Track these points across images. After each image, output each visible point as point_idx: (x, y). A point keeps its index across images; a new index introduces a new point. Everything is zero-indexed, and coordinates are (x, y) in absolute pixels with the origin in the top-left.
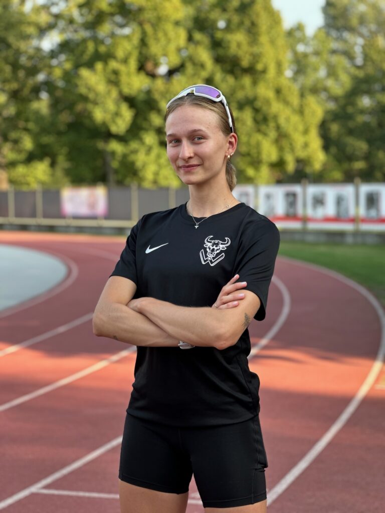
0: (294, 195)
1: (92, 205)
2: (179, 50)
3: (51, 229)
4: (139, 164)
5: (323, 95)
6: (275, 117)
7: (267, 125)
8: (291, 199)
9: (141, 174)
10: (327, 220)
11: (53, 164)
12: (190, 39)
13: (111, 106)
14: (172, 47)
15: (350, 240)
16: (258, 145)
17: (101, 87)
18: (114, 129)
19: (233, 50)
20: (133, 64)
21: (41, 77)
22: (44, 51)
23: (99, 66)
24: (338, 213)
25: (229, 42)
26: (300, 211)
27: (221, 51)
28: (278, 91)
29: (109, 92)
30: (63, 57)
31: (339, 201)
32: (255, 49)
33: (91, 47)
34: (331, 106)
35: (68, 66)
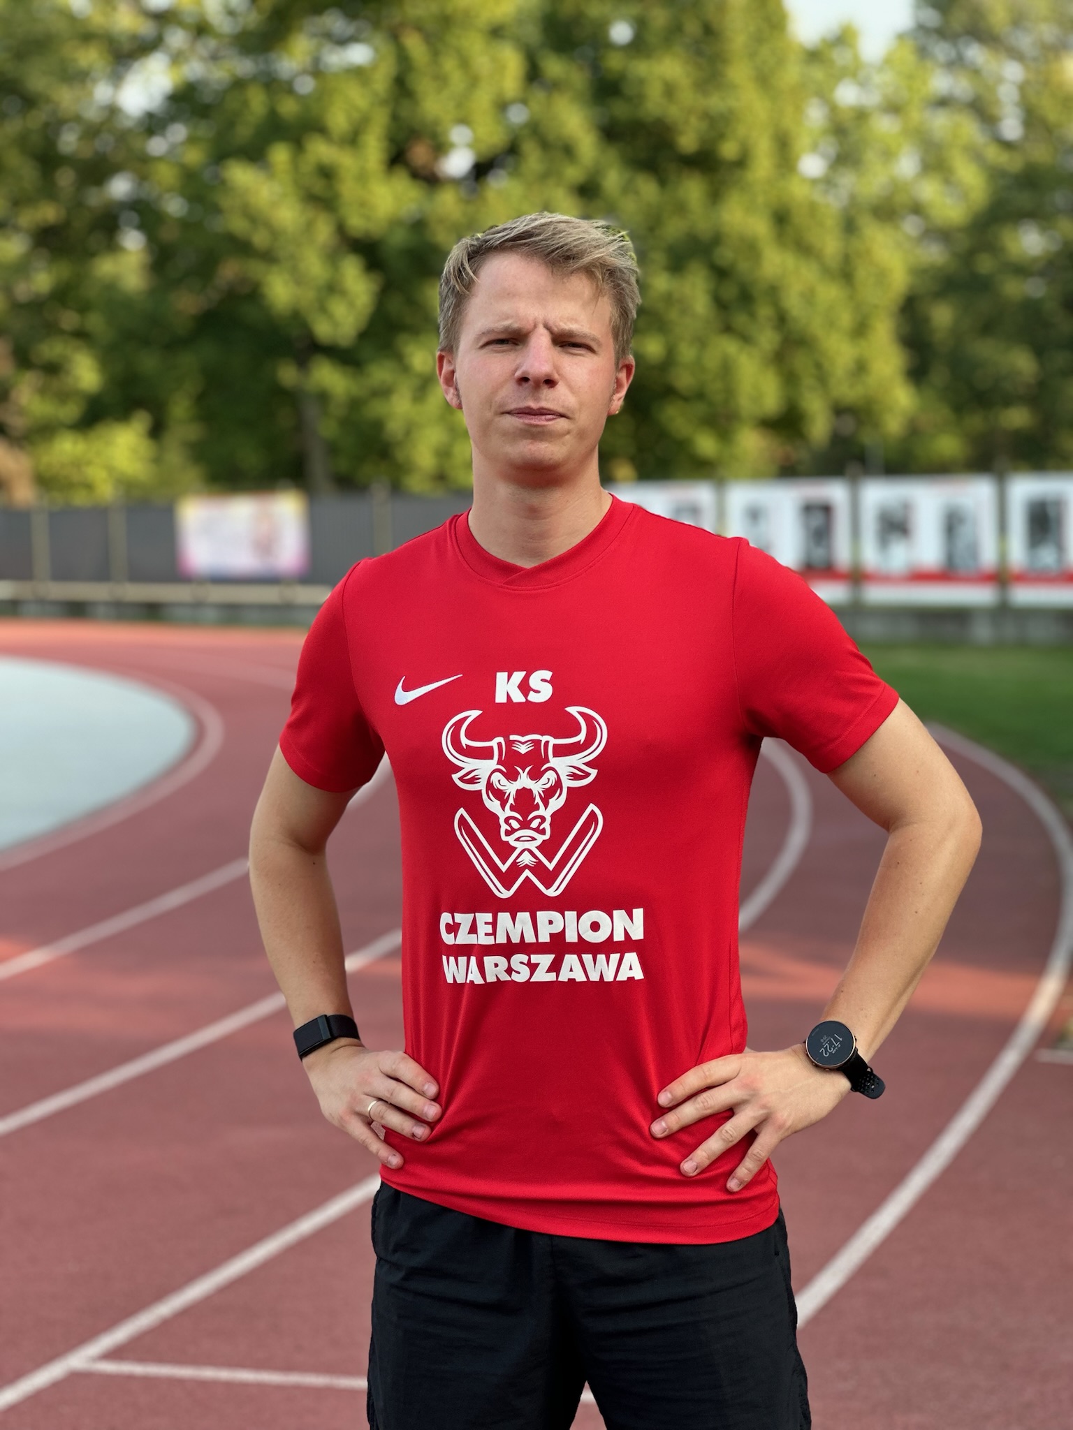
0: (826, 510)
1: (265, 545)
2: (500, 106)
3: (152, 612)
4: (394, 427)
5: (911, 226)
6: (774, 292)
7: (752, 315)
8: (817, 520)
9: (400, 455)
10: (920, 577)
11: (156, 431)
12: (534, 74)
13: (314, 265)
14: (483, 99)
15: (982, 632)
16: (727, 369)
17: (288, 215)
18: (323, 330)
19: (654, 104)
20: (374, 149)
21: (120, 187)
22: (128, 117)
23: (280, 155)
24: (950, 557)
25: (642, 81)
26: (842, 553)
27: (620, 110)
28: (781, 218)
29: (309, 227)
30: (178, 132)
31: (953, 523)
32: (715, 102)
33: (257, 102)
34: (934, 254)
35: (194, 156)
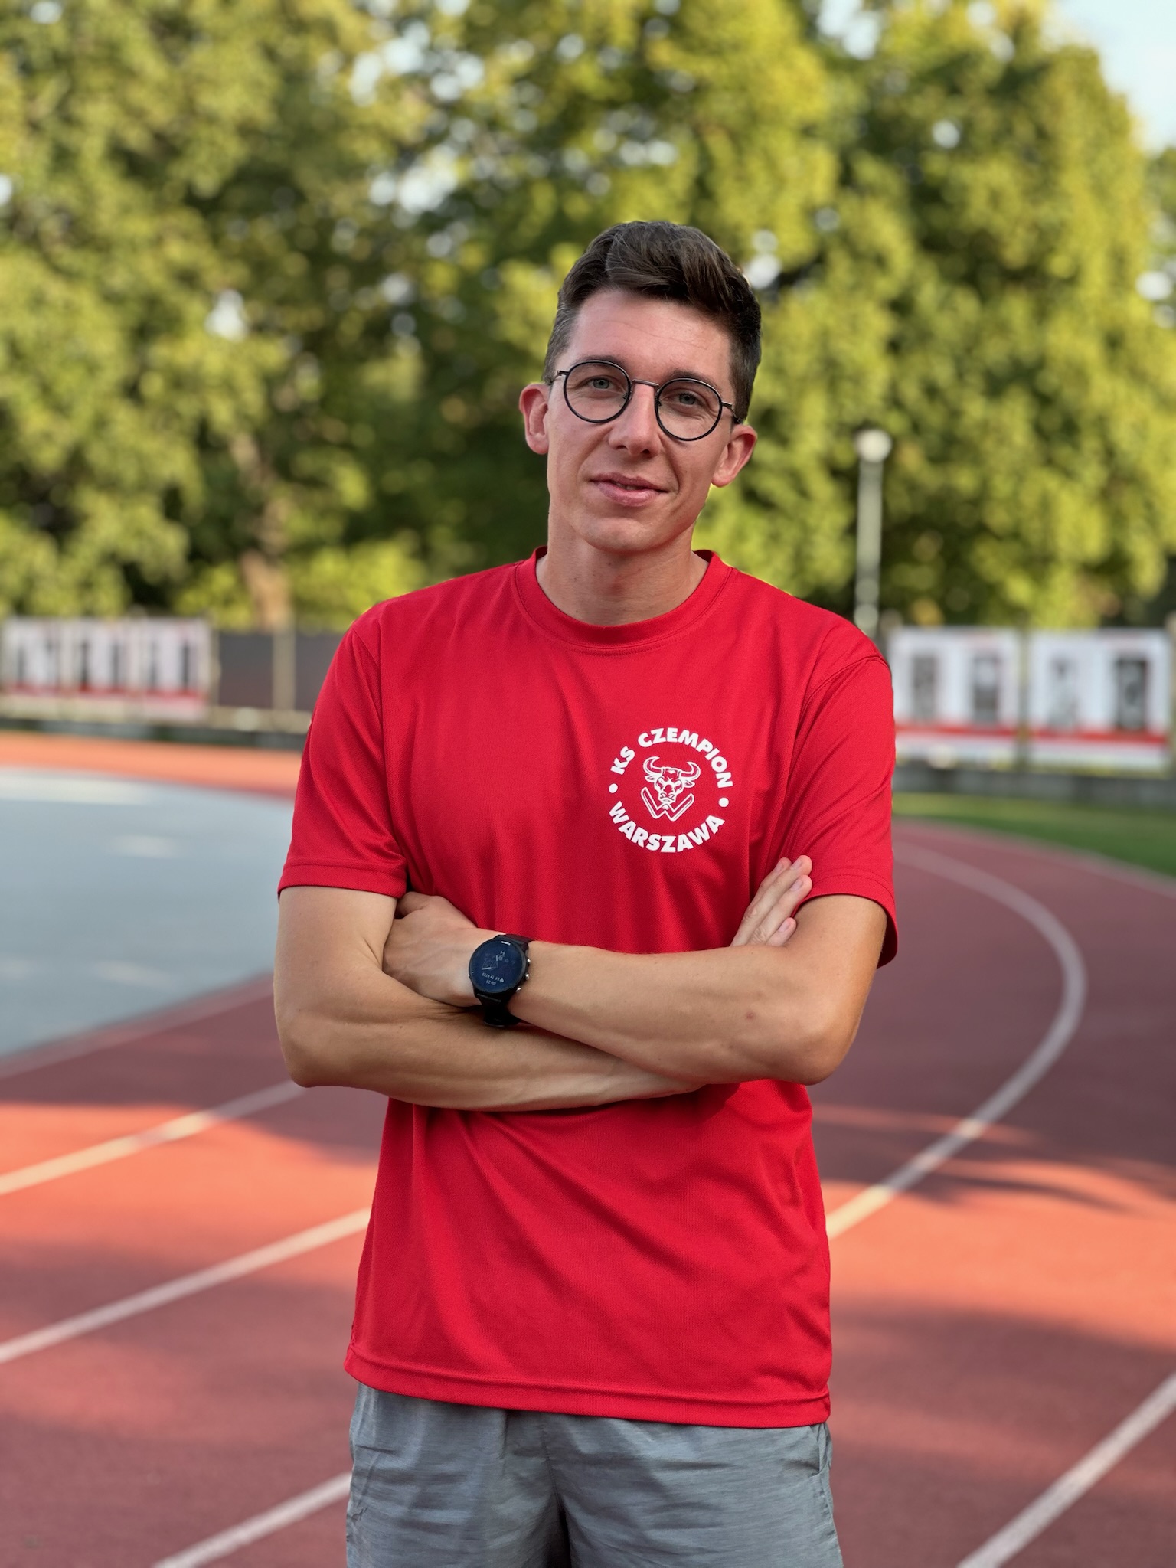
0: (1142, 665)
2: (810, 213)
6: (1102, 422)
7: (1076, 447)
8: (1131, 676)
11: (423, 553)
12: (846, 179)
14: (789, 203)
16: (1046, 506)
19: (977, 211)
21: (395, 289)
22: (406, 214)
23: (566, 257)
25: (964, 189)
26: (1158, 715)
27: (938, 218)
28: (1114, 342)
30: (461, 230)
32: (1046, 212)
33: (543, 200)
35: (474, 258)
